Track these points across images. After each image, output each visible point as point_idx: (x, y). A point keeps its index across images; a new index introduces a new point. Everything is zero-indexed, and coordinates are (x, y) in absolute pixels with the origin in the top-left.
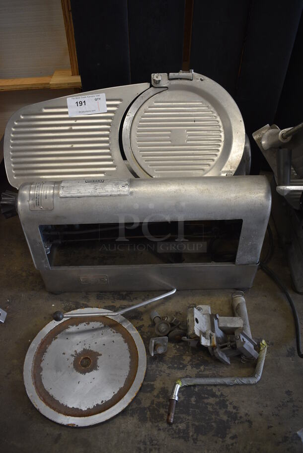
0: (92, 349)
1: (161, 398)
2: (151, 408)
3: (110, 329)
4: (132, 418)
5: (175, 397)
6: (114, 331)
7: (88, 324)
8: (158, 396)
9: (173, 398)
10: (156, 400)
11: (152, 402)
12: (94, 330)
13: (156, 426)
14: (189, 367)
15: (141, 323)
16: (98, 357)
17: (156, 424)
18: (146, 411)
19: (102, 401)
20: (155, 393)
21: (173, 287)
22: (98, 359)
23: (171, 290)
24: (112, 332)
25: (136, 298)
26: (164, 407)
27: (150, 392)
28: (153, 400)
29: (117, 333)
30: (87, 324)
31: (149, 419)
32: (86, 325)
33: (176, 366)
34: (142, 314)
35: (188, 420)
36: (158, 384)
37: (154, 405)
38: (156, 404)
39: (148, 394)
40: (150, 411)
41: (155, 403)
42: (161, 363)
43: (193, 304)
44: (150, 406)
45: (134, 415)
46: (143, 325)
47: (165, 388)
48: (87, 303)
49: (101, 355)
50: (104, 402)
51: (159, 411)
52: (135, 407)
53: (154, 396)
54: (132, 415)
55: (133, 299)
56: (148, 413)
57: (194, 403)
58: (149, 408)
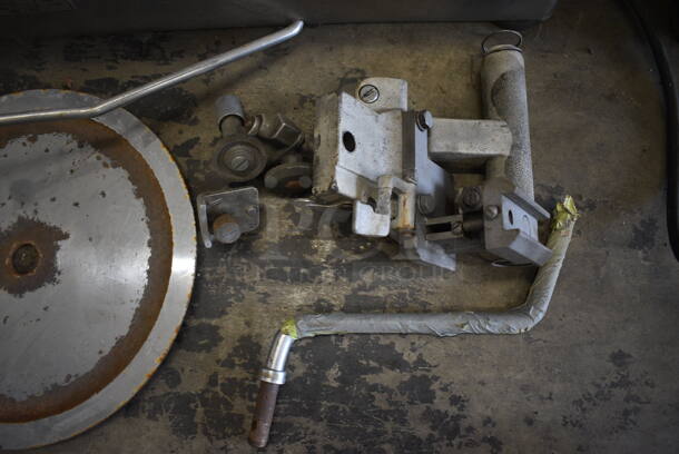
0: (42, 220)
1: (237, 368)
2: (209, 395)
3: (97, 154)
4: (152, 424)
5: (274, 378)
6: (109, 162)
7: (33, 140)
8: (229, 364)
10: (224, 374)
11: (213, 381)
13: (222, 449)
14: (328, 274)
15: (189, 134)
16: (59, 243)
17: (221, 443)
18: (192, 406)
19: (69, 377)
20: (223, 351)
21: (292, 15)
22: (58, 248)
23: (288, 24)
24: (100, 163)
25: (180, 54)
26: (247, 394)
27: (208, 348)
28: (216, 374)
29: (114, 166)
30: (30, 139)
31: (199, 430)
32: (28, 143)
34: (196, 105)
35: (313, 433)
36: (231, 326)
37: (218, 389)
38: (222, 385)
39: (202, 356)
40: (203, 406)
41: (220, 382)
42: (243, 260)
44: (204, 392)
45: (158, 415)
46: (198, 139)
47: (250, 337)
48: (34, 73)
49: (66, 236)
50: (73, 379)
51: (229, 405)
52: (162, 393)
53: (218, 361)
54: (152, 417)
55: (172, 56)
56: (200, 410)
57: (335, 384)
58: (201, 396)
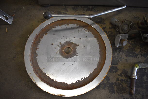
0: (72, 42)
1: (123, 76)
2: (117, 83)
3: (84, 28)
4: (104, 90)
5: (135, 77)
6: (87, 30)
7: (68, 25)
8: (121, 75)
9: (134, 78)
10: (120, 78)
11: (118, 79)
12: (72, 28)
13: (122, 96)
14: (140, 56)
15: (104, 26)
16: (77, 47)
17: (122, 95)
18: (113, 86)
19: (82, 78)
20: (119, 72)
22: (77, 48)
24: (85, 31)
25: (99, 10)
26: (126, 83)
27: (115, 72)
28: (118, 78)
29: (88, 31)
30: (67, 25)
31: (116, 91)
32: (67, 26)
33: (131, 54)
34: (104, 20)
35: (143, 92)
36: (120, 67)
37: (119, 81)
38: (120, 80)
39: (114, 74)
40: (116, 86)
41: (119, 80)
42: (120, 52)
43: (137, 16)
44: (116, 82)
45: (105, 88)
46: (106, 27)
47: (125, 69)
48: (66, 12)
49: (78, 46)
50: (83, 79)
51: (122, 86)
52: (106, 83)
53: (118, 75)
54: (103, 88)
55: (97, 11)
56: (115, 87)
57: (146, 80)
58: (115, 83)
